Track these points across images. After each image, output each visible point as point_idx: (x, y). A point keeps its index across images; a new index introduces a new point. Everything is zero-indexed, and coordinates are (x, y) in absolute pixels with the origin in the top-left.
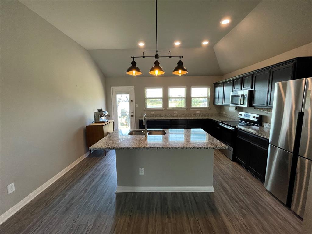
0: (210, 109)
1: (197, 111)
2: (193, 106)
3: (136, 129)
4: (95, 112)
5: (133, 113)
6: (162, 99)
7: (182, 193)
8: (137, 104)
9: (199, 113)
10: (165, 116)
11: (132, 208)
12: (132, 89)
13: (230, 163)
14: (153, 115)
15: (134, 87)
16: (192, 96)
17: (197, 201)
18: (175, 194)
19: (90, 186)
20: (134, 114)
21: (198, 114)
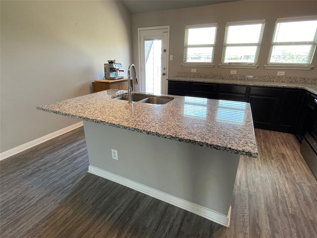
0: (312, 68)
1: (279, 72)
2: (272, 60)
3: (169, 94)
4: (105, 64)
5: (166, 70)
6: (213, 46)
7: (168, 206)
8: (171, 56)
9: (282, 77)
10: (215, 77)
11: (87, 200)
12: (166, 30)
13: (310, 182)
14: (195, 75)
15: (168, 27)
16: (274, 41)
17: (182, 229)
18: (157, 202)
19: (71, 155)
20: (167, 72)
21: (279, 77)
